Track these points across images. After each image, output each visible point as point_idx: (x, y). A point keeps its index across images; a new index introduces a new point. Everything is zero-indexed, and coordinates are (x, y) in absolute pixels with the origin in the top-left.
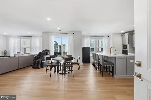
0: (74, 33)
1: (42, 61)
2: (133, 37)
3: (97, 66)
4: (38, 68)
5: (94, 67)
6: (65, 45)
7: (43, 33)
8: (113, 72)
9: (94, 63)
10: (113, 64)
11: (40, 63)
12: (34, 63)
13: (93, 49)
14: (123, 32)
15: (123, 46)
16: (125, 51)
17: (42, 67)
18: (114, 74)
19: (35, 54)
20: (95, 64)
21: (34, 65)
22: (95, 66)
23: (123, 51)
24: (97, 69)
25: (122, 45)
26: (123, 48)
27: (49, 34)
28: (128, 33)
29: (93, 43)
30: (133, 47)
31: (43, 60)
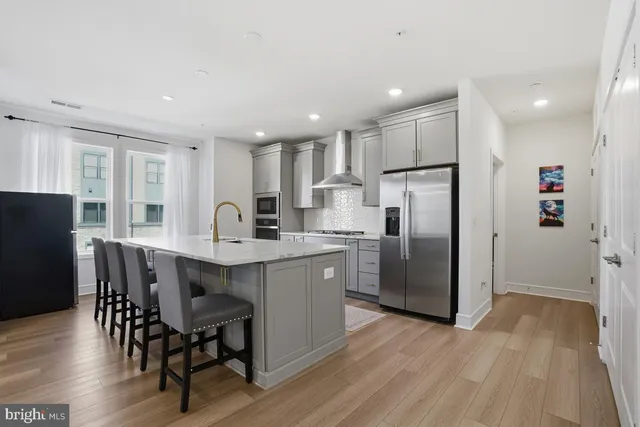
2: (296, 164)
3: (133, 327)
5: (112, 332)
8: (247, 355)
9: (106, 304)
10: (251, 308)
13: (95, 211)
14: (260, 135)
15: (259, 200)
16: (265, 222)
18: (258, 363)
20: (114, 312)
22: (117, 330)
23: (259, 222)
24: (130, 353)
25: (255, 194)
26: (260, 211)
28: (278, 148)
29: (99, 177)
30: (295, 206)
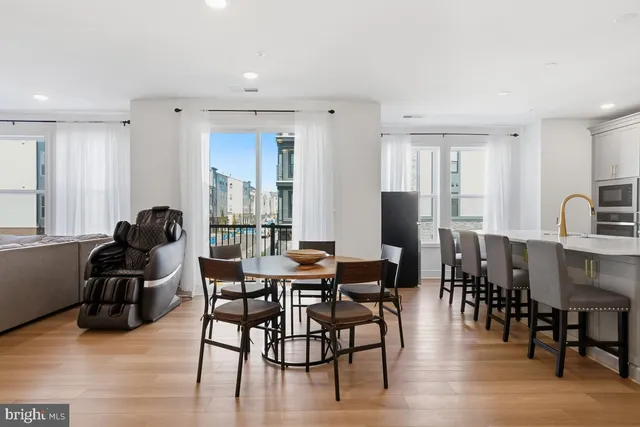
0: (332, 112)
1: (147, 284)
4: (124, 328)
6: (229, 181)
7: (134, 101)
11: (135, 295)
12: (94, 299)
14: (607, 107)
15: (603, 189)
17: (145, 319)
19: (78, 233)
21: (93, 312)
23: (601, 217)
25: (594, 181)
26: (603, 203)
27: (177, 110)
31: (154, 277)
